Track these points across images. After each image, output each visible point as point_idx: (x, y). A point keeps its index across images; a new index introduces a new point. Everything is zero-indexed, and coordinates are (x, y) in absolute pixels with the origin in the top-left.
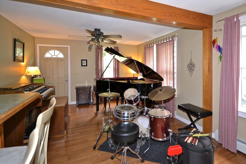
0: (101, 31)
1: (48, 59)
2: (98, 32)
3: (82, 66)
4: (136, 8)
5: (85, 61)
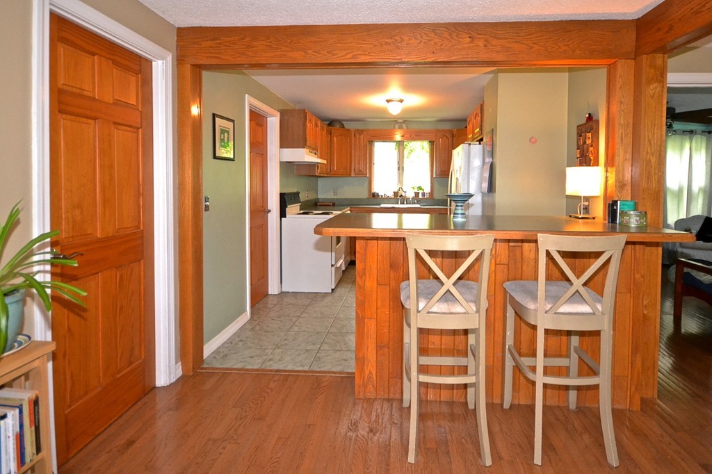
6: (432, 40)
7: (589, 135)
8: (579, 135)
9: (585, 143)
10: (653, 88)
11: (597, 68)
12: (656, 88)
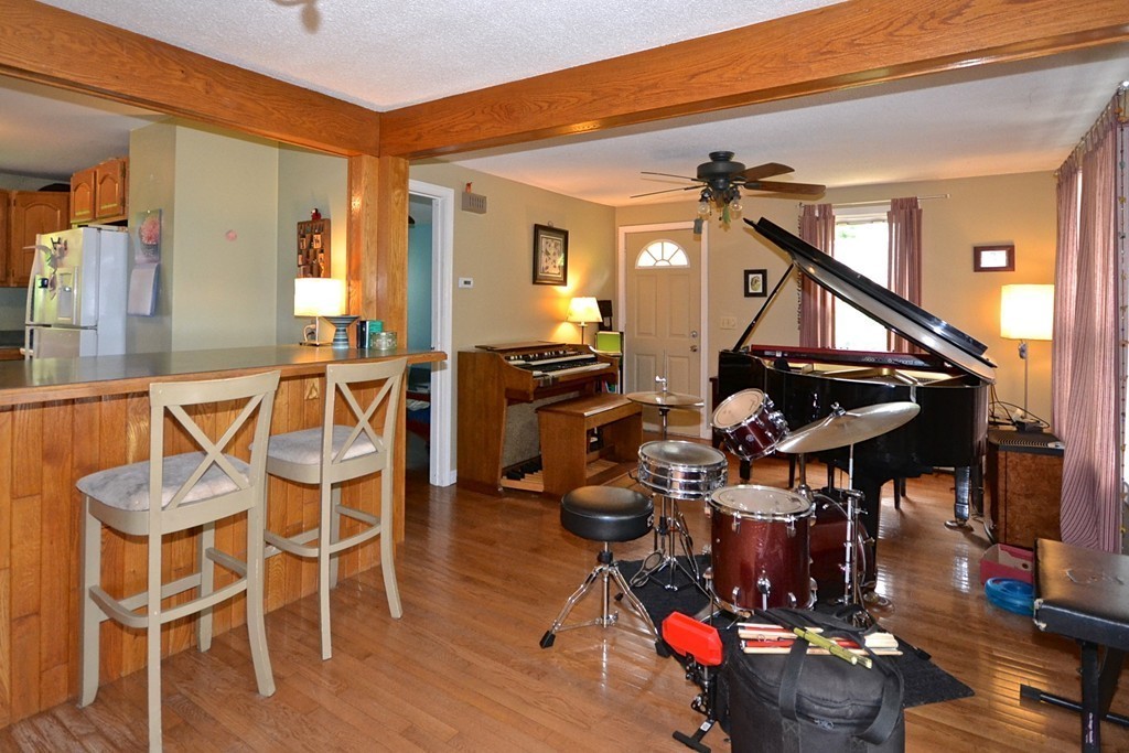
0: (734, 159)
1: (653, 273)
2: (721, 167)
3: (747, 294)
4: (655, 86)
5: (760, 276)
6: (115, 55)
7: (318, 237)
8: (302, 236)
9: (310, 246)
10: (395, 194)
11: (321, 153)
12: (399, 195)
